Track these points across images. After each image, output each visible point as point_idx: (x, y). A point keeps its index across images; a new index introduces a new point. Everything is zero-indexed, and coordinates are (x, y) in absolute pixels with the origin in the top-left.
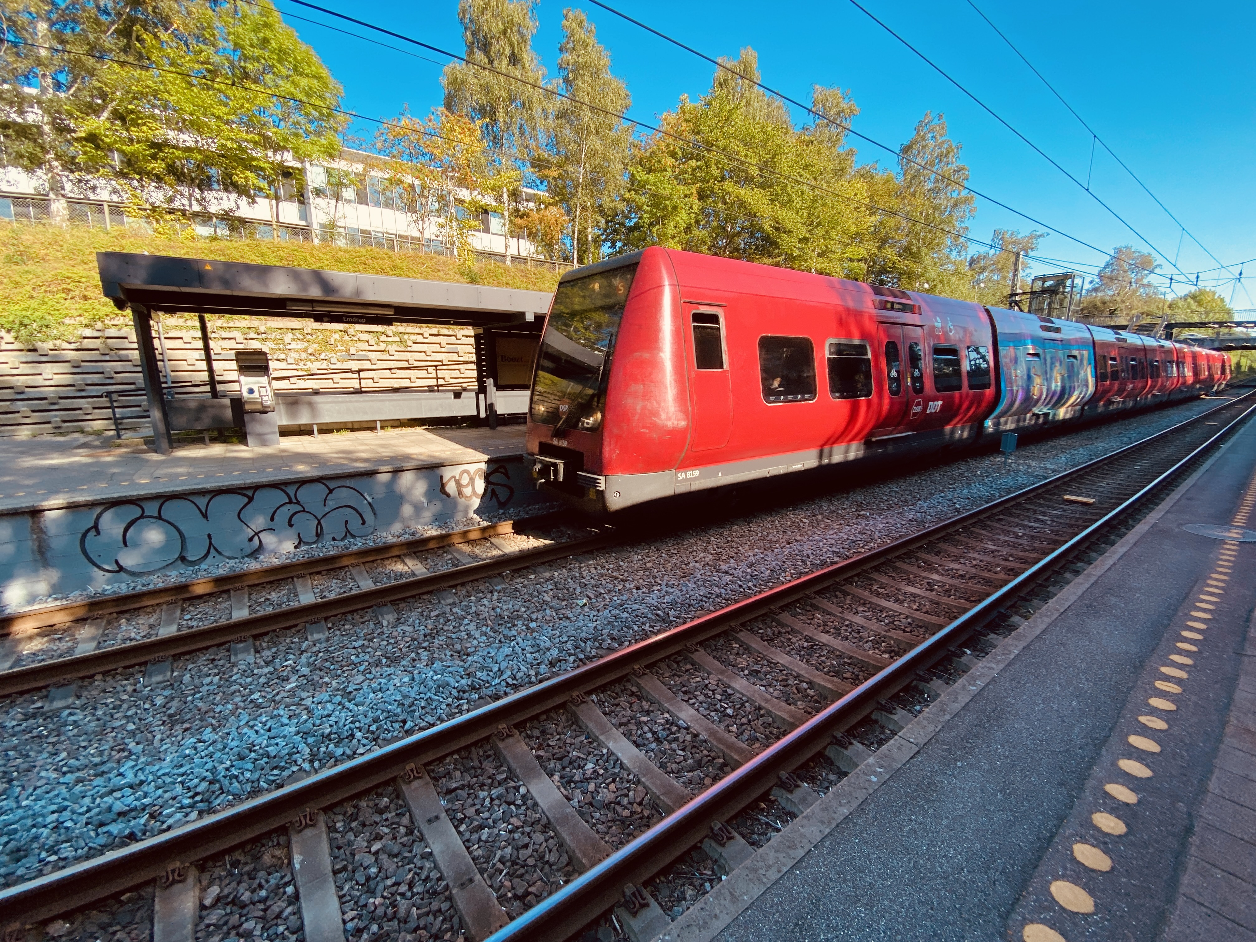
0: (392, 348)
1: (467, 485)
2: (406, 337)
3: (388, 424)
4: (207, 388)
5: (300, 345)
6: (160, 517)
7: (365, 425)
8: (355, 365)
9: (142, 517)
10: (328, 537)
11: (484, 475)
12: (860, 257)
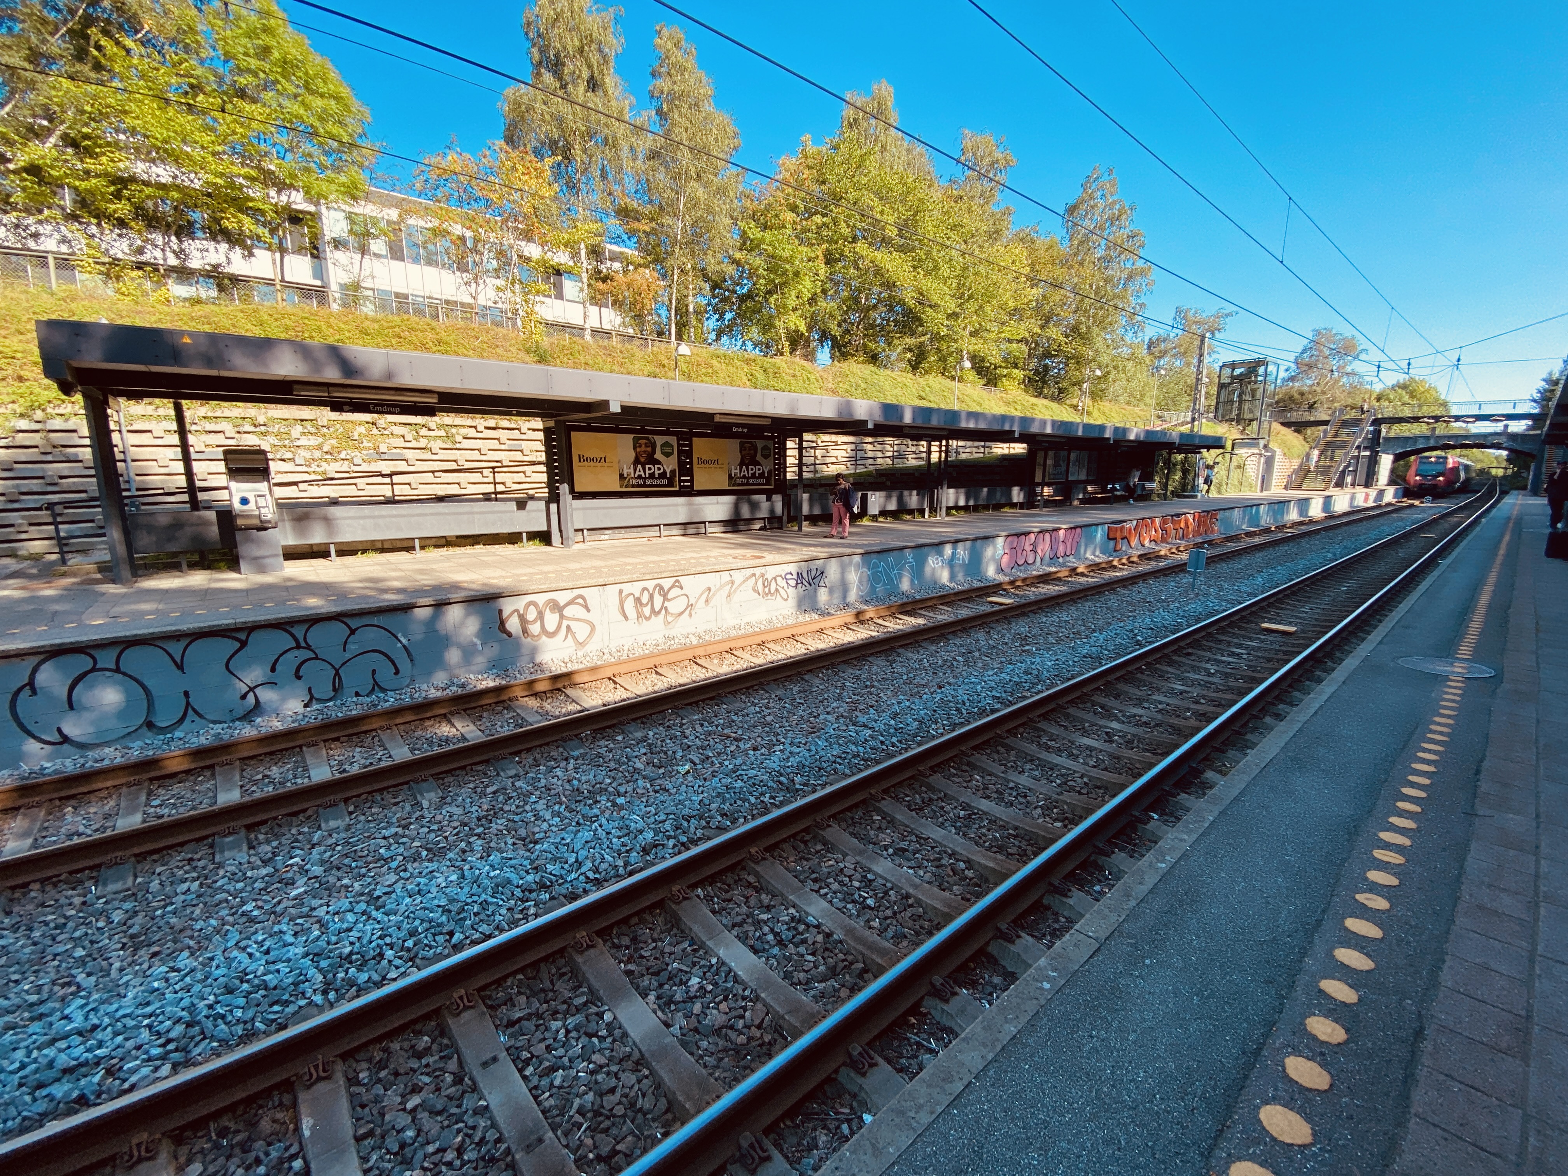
0: (436, 445)
1: (535, 621)
2: (454, 430)
3: (431, 542)
4: (185, 497)
5: (313, 441)
6: (117, 670)
7: (399, 545)
8: (386, 467)
9: (94, 669)
10: (349, 690)
11: (557, 608)
12: (1019, 338)
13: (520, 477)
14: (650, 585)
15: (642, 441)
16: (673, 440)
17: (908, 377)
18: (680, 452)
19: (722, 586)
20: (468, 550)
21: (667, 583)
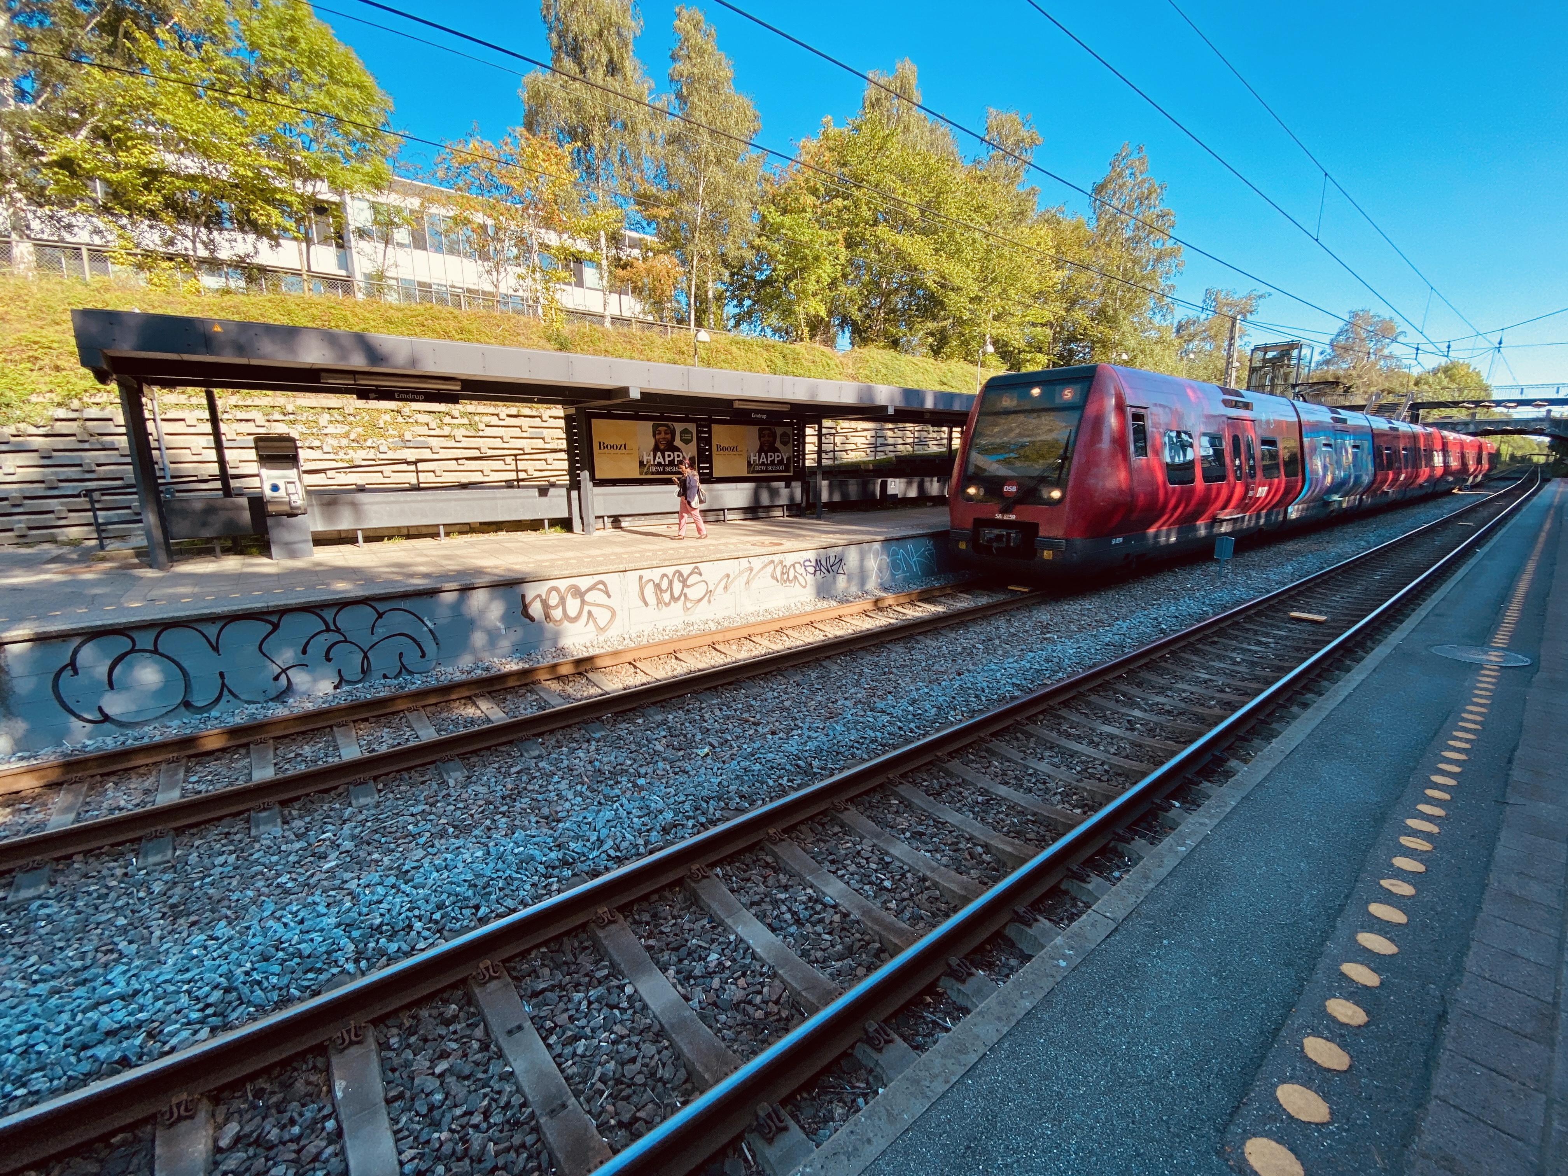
0: (459, 433)
1: (557, 606)
2: (477, 418)
3: (452, 529)
4: (218, 484)
5: (340, 429)
6: (156, 651)
7: (424, 531)
8: (410, 455)
9: (133, 650)
10: (377, 674)
11: (579, 593)
12: (1044, 321)
13: (541, 465)
14: (670, 571)
15: (662, 429)
16: (692, 427)
17: (930, 363)
18: (699, 439)
19: (741, 573)
20: (492, 536)
21: (686, 570)
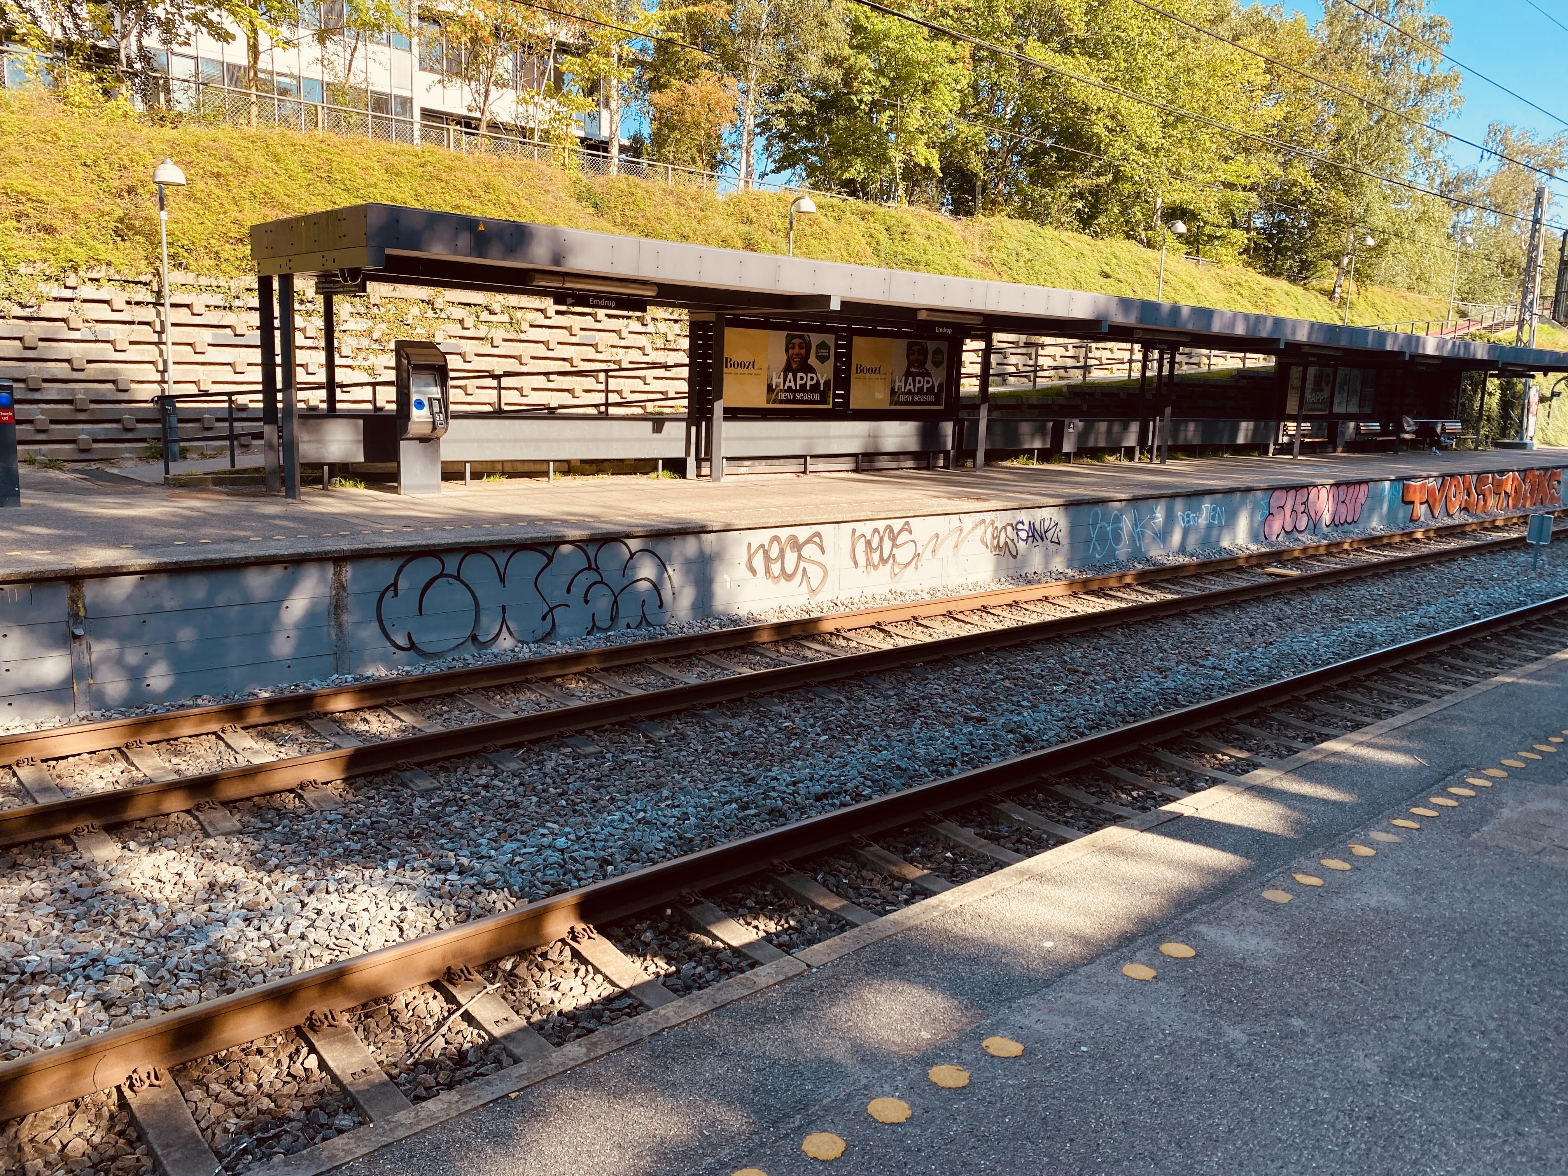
1: (776, 559)
6: (458, 578)
9: (441, 575)
10: (623, 623)
11: (797, 546)
13: (638, 385)
14: (881, 525)
15: (797, 341)
16: (830, 339)
18: (838, 356)
21: (897, 525)
